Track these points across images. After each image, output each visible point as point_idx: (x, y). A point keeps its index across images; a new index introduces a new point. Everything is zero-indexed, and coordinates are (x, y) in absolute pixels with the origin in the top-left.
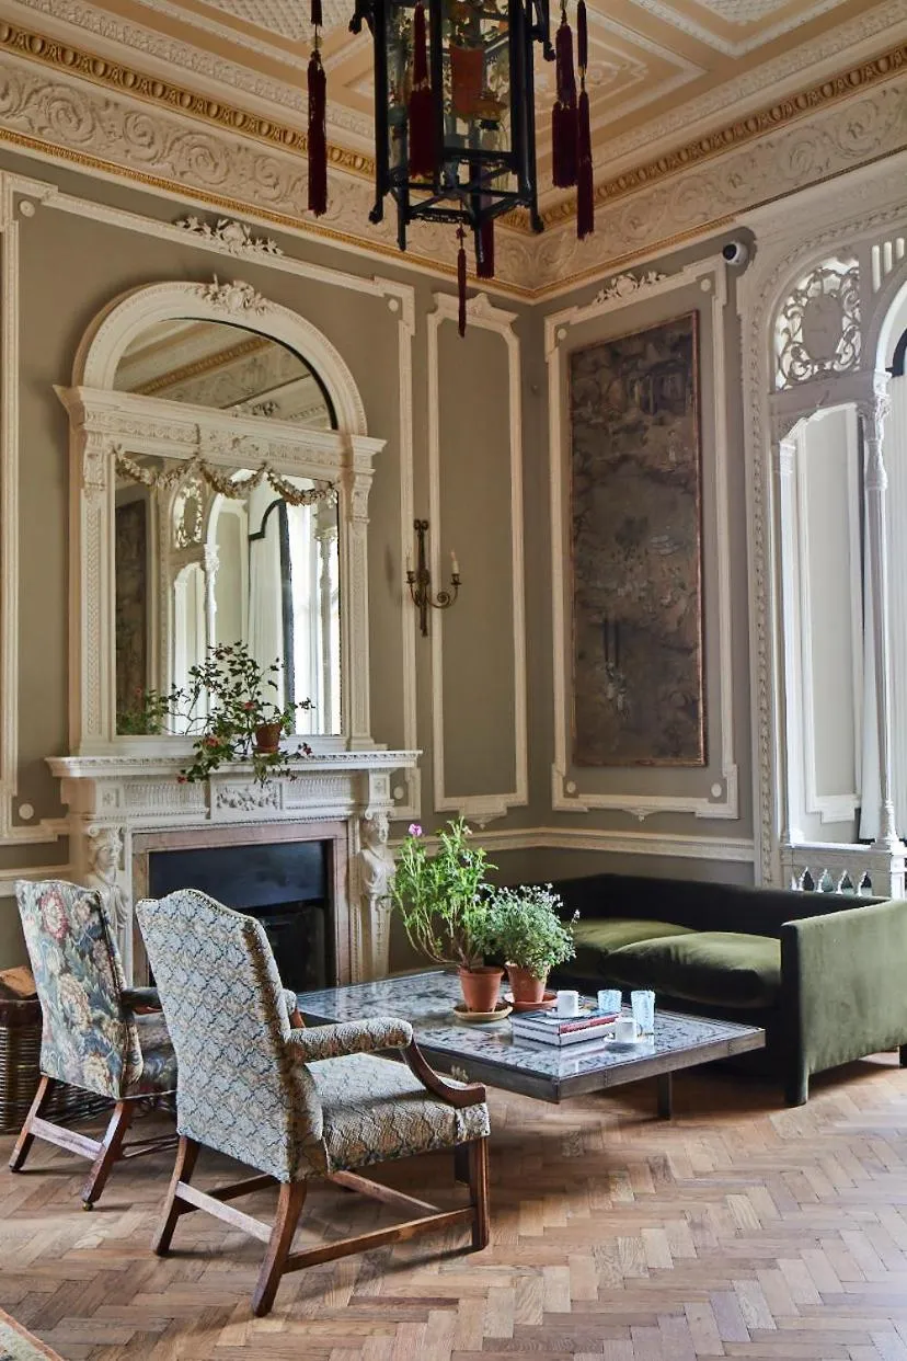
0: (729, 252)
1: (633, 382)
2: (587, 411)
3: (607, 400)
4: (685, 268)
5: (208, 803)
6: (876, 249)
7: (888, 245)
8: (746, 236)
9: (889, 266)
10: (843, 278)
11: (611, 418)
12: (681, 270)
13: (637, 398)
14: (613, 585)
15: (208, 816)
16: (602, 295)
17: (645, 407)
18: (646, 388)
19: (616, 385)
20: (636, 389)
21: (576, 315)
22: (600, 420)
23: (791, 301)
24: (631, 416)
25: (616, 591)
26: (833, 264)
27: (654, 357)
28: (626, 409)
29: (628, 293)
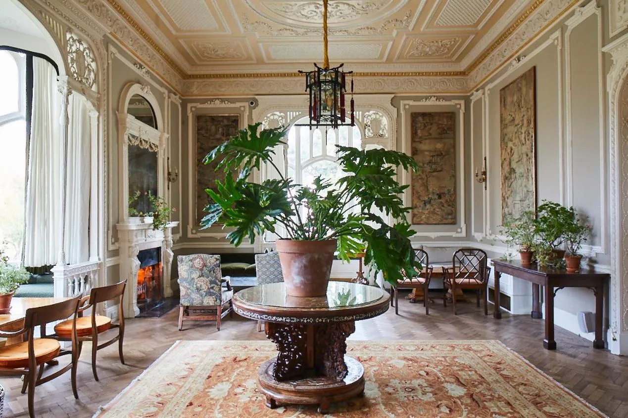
0: (252, 103)
1: (219, 128)
2: (203, 132)
3: (210, 131)
4: (237, 103)
5: (145, 237)
6: (288, 113)
7: (291, 113)
8: (256, 101)
9: (291, 118)
10: (279, 117)
11: (210, 135)
12: (235, 103)
13: (220, 132)
14: (211, 179)
15: (146, 241)
16: (209, 102)
17: (223, 135)
18: (223, 129)
19: (213, 127)
20: (220, 129)
21: (199, 106)
22: (207, 135)
23: (265, 118)
24: (218, 136)
25: (212, 180)
26: (278, 113)
27: (226, 122)
28: (216, 134)
29: (217, 104)
